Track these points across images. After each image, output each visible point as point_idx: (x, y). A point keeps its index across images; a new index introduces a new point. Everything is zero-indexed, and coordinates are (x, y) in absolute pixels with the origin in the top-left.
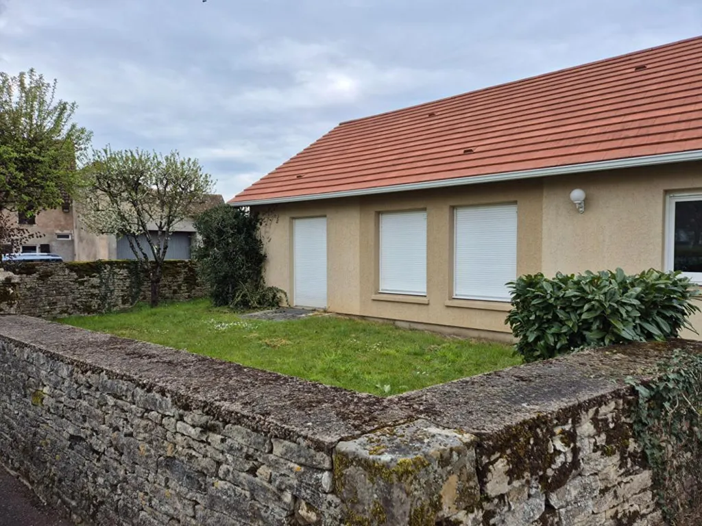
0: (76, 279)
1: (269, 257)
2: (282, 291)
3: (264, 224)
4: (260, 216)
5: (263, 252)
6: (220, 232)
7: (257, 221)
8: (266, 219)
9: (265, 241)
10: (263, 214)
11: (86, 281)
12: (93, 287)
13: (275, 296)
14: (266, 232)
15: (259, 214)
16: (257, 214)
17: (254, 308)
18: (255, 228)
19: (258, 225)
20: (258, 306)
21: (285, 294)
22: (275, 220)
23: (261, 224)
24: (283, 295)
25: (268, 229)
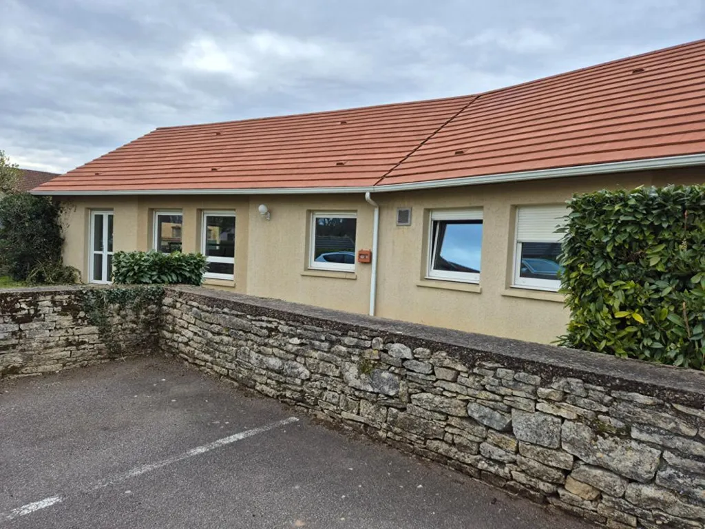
1: (67, 240)
2: (77, 270)
3: (64, 212)
4: (61, 205)
5: (62, 236)
6: (18, 217)
7: (59, 209)
8: (66, 208)
9: (64, 227)
10: (64, 204)
13: (71, 274)
14: (65, 219)
15: (60, 202)
16: (58, 204)
17: (49, 284)
18: (56, 215)
19: (59, 213)
20: (53, 282)
21: (80, 272)
22: (73, 209)
23: (61, 212)
24: (77, 273)
25: (67, 216)
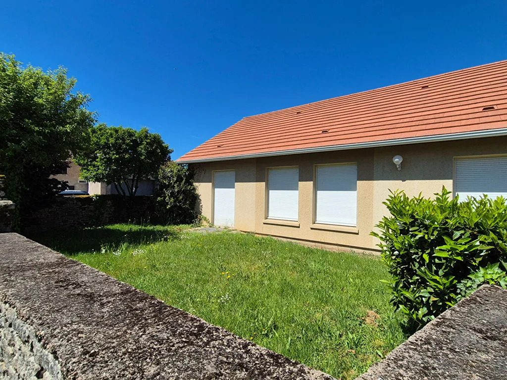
0: (81, 206)
3: (196, 175)
8: (198, 172)
11: (86, 207)
12: (91, 211)
22: (203, 172)
25: (198, 178)
